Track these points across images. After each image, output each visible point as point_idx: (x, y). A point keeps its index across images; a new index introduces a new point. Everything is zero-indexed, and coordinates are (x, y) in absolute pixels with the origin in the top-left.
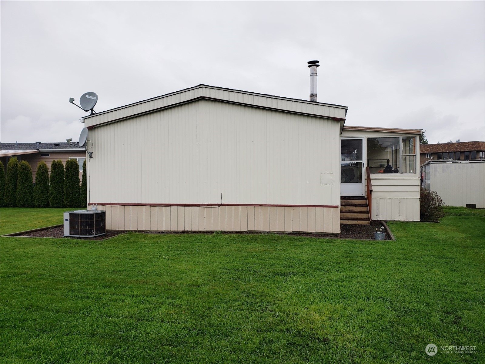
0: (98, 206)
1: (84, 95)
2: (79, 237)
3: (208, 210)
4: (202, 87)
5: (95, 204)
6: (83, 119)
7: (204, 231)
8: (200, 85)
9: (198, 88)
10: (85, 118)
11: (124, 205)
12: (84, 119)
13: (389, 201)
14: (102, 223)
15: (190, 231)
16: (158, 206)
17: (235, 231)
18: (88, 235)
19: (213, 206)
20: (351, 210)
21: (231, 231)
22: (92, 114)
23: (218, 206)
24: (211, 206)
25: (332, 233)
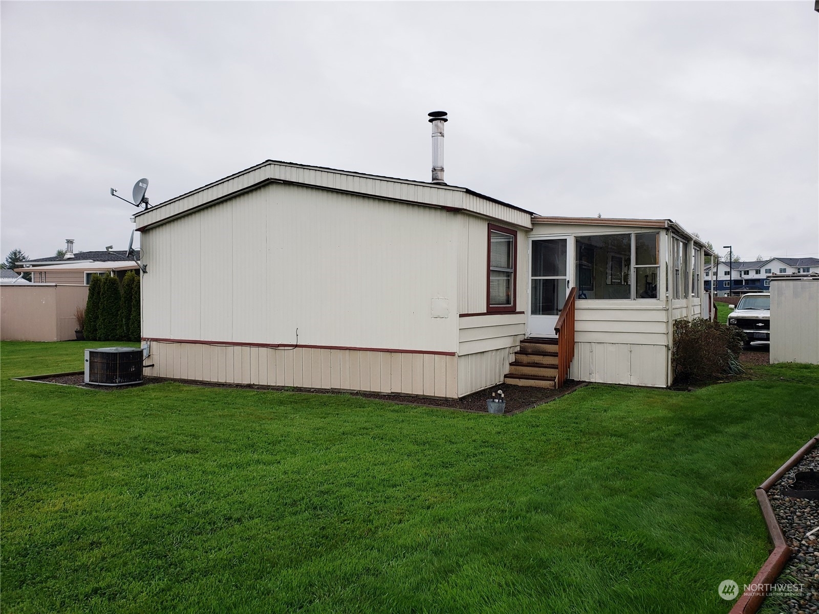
0: (152, 342)
1: (138, 183)
2: (98, 385)
3: (281, 353)
4: (270, 164)
5: (148, 339)
6: (133, 217)
7: (274, 386)
8: (267, 161)
9: (265, 166)
10: (137, 215)
11: (181, 342)
12: (136, 217)
13: (612, 348)
14: (133, 367)
15: (256, 385)
16: (219, 345)
17: (313, 388)
18: (109, 383)
19: (286, 348)
20: (536, 361)
21: (309, 388)
22: (147, 209)
23: (292, 348)
24: (283, 348)
25: (446, 398)
